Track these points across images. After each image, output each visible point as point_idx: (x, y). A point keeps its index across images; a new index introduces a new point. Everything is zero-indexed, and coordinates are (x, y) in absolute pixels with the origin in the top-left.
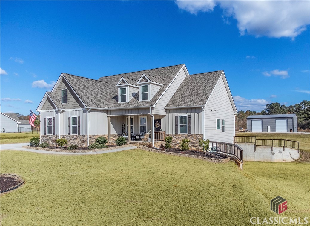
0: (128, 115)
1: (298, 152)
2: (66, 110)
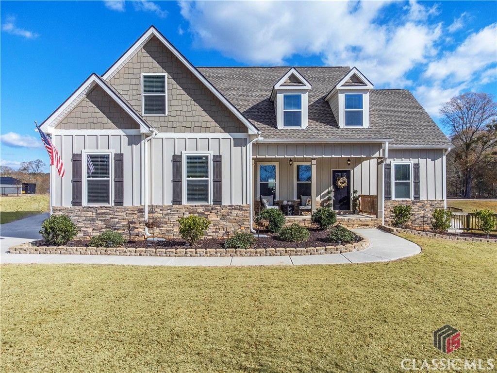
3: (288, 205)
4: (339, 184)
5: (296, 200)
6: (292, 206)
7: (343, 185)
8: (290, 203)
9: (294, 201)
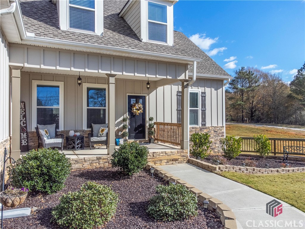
3: (75, 136)
4: (135, 110)
5: (86, 129)
6: (81, 138)
7: (139, 112)
8: (78, 134)
9: (83, 131)
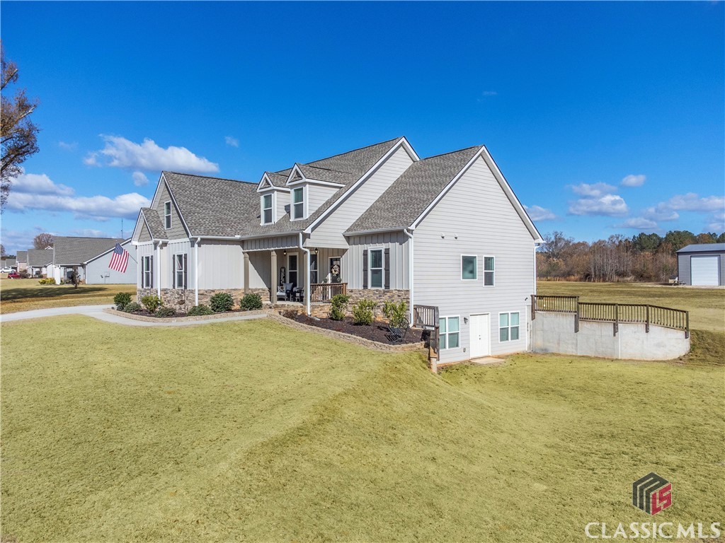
0: (272, 249)
1: (686, 338)
2: (170, 242)
